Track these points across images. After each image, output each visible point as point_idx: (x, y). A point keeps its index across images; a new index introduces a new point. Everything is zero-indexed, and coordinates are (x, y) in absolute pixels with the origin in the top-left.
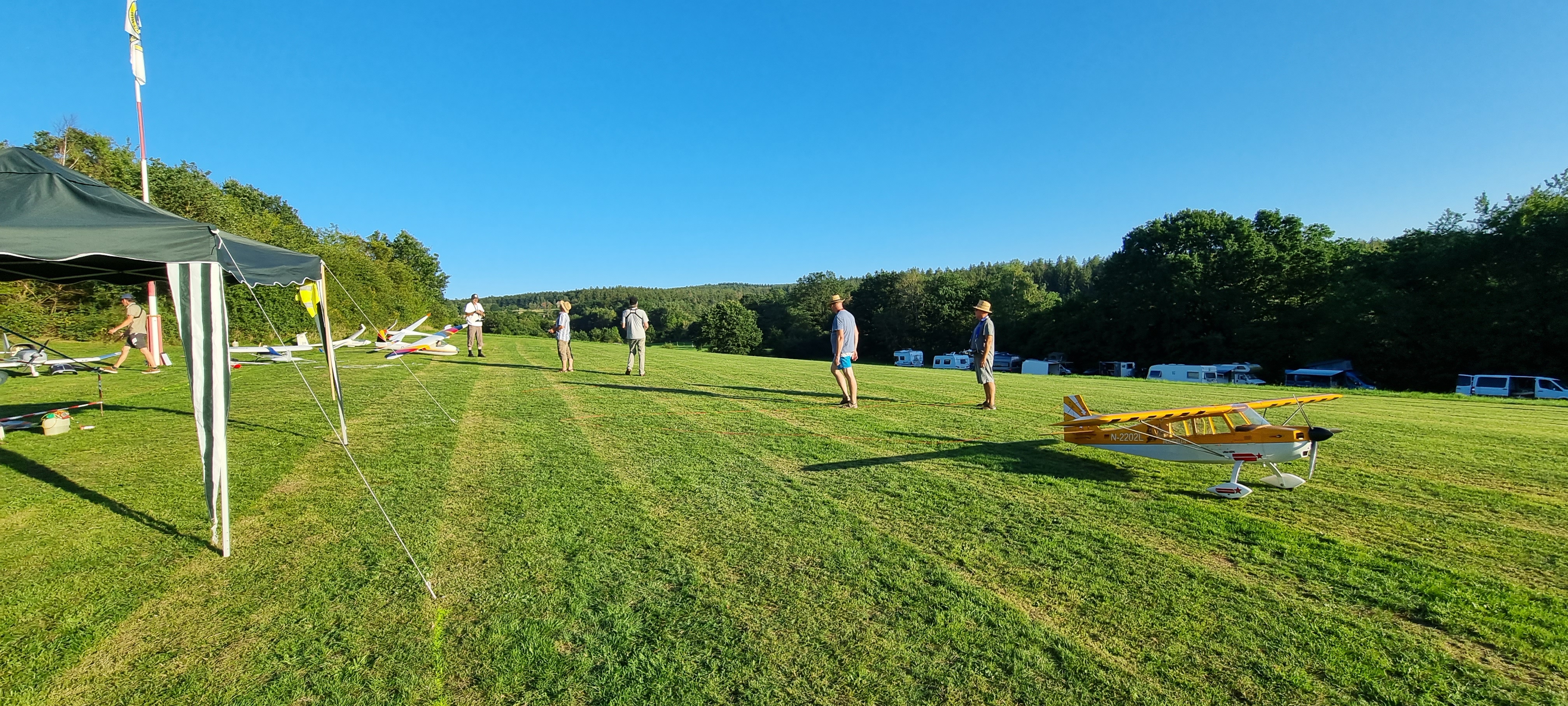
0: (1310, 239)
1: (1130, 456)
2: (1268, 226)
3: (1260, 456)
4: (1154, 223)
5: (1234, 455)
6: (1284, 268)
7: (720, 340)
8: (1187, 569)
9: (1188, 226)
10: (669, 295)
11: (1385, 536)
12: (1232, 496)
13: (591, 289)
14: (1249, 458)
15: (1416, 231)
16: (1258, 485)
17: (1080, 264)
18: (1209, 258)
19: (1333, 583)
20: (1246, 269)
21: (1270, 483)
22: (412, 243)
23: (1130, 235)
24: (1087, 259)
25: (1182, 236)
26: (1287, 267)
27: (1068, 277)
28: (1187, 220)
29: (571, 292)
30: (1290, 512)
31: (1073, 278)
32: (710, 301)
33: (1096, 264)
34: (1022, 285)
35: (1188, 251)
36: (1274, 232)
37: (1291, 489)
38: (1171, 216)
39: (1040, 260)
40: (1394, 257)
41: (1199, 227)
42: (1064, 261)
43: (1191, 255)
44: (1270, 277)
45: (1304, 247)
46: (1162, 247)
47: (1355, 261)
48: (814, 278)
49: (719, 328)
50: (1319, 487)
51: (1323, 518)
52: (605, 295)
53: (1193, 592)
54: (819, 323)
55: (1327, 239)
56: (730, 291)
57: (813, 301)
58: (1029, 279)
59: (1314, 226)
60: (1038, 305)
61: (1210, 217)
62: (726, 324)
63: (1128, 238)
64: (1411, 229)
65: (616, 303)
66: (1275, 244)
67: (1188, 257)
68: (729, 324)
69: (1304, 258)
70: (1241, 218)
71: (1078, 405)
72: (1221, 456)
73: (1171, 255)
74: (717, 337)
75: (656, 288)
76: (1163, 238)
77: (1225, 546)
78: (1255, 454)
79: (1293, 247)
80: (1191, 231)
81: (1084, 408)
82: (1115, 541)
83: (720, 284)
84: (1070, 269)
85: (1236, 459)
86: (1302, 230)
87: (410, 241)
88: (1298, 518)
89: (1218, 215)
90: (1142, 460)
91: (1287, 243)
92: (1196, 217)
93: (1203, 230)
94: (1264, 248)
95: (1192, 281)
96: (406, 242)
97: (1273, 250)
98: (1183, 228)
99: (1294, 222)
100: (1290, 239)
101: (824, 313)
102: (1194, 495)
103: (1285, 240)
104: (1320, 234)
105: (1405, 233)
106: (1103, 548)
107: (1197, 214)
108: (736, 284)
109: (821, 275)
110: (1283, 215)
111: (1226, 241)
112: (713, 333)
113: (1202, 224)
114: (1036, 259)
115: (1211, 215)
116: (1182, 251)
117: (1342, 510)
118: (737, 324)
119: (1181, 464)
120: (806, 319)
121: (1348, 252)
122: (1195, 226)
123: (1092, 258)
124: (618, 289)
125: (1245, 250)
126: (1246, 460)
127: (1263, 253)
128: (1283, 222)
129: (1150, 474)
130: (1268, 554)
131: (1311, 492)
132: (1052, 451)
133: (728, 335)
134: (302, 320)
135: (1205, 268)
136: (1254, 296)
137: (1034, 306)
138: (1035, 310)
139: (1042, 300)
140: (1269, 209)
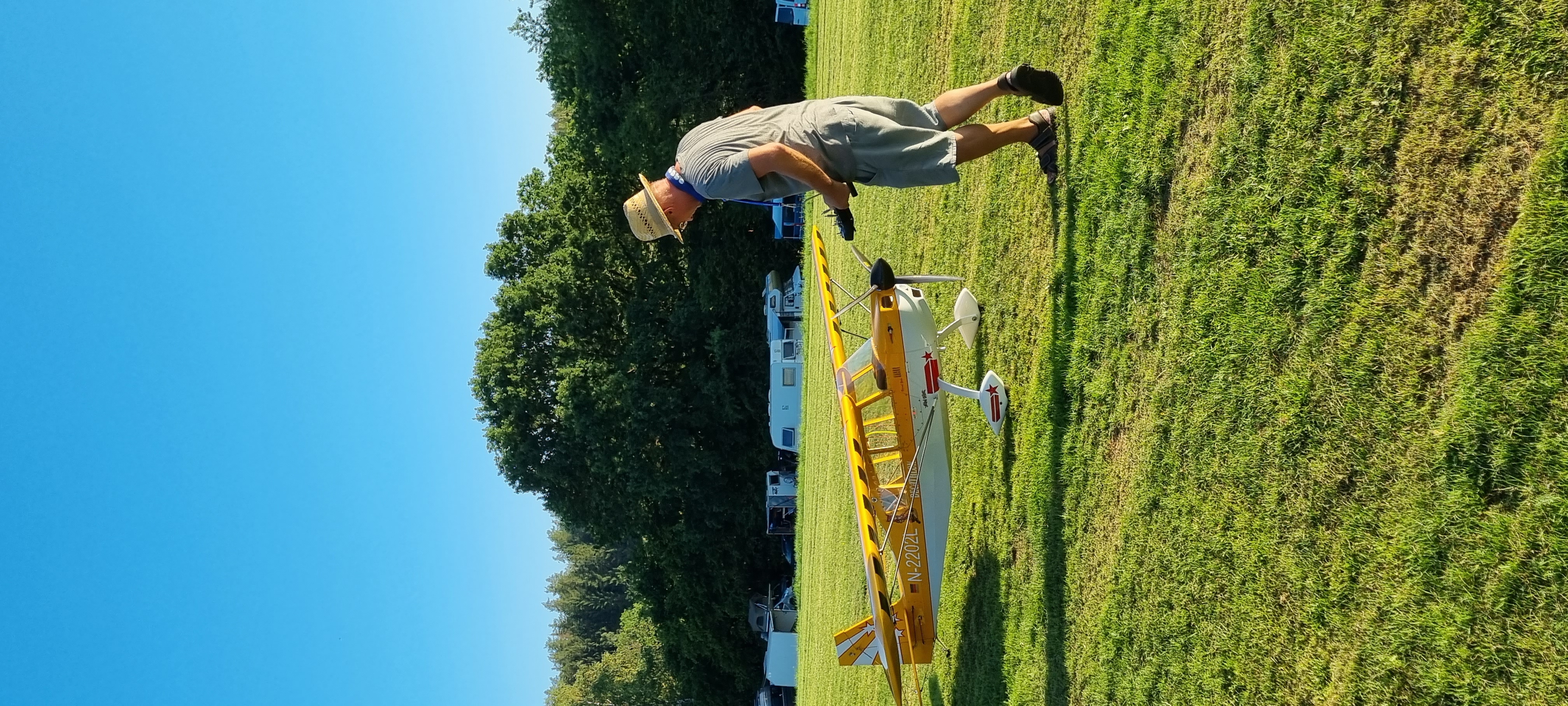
0: (543, 202)
1: (948, 546)
2: (515, 261)
3: (928, 356)
4: (492, 438)
5: (930, 392)
6: (593, 238)
9: (503, 382)
12: (1002, 398)
14: (933, 371)
15: (542, 66)
16: (980, 354)
17: (563, 567)
18: (568, 349)
20: (592, 293)
21: (973, 335)
23: (512, 479)
24: (556, 554)
25: (523, 392)
26: (591, 234)
27: (591, 589)
28: (491, 383)
31: (594, 578)
33: (568, 535)
34: (601, 687)
35: (552, 383)
36: (528, 253)
37: (981, 309)
38: (480, 410)
39: (552, 646)
41: (508, 366)
42: (558, 596)
43: (561, 378)
44: (608, 259)
45: (557, 210)
46: (541, 425)
47: (586, 142)
55: (547, 179)
58: (590, 672)
59: (521, 195)
60: (648, 654)
61: (490, 347)
63: (517, 483)
64: (538, 73)
66: (550, 250)
67: (564, 383)
69: (577, 210)
70: (498, 301)
71: (854, 639)
72: (932, 412)
73: (559, 411)
76: (523, 421)
77: (1092, 436)
78: (924, 362)
79: (556, 225)
80: (514, 377)
84: (574, 586)
85: (937, 389)
86: (526, 212)
89: (488, 335)
91: (549, 234)
92: (488, 369)
93: (513, 358)
94: (555, 267)
95: (611, 377)
97: (559, 253)
98: (507, 392)
99: (512, 223)
100: (543, 229)
103: (543, 236)
104: (537, 188)
105: (544, 81)
107: (484, 367)
110: (497, 238)
111: (538, 324)
113: (502, 360)
114: (547, 653)
115: (485, 346)
116: (551, 392)
121: (571, 151)
122: (504, 371)
123: (553, 544)
125: (555, 295)
126: (936, 374)
127: (564, 269)
128: (510, 237)
135: (586, 355)
136: (641, 283)
137: (650, 662)
138: (659, 658)
139: (637, 644)
140: (484, 257)
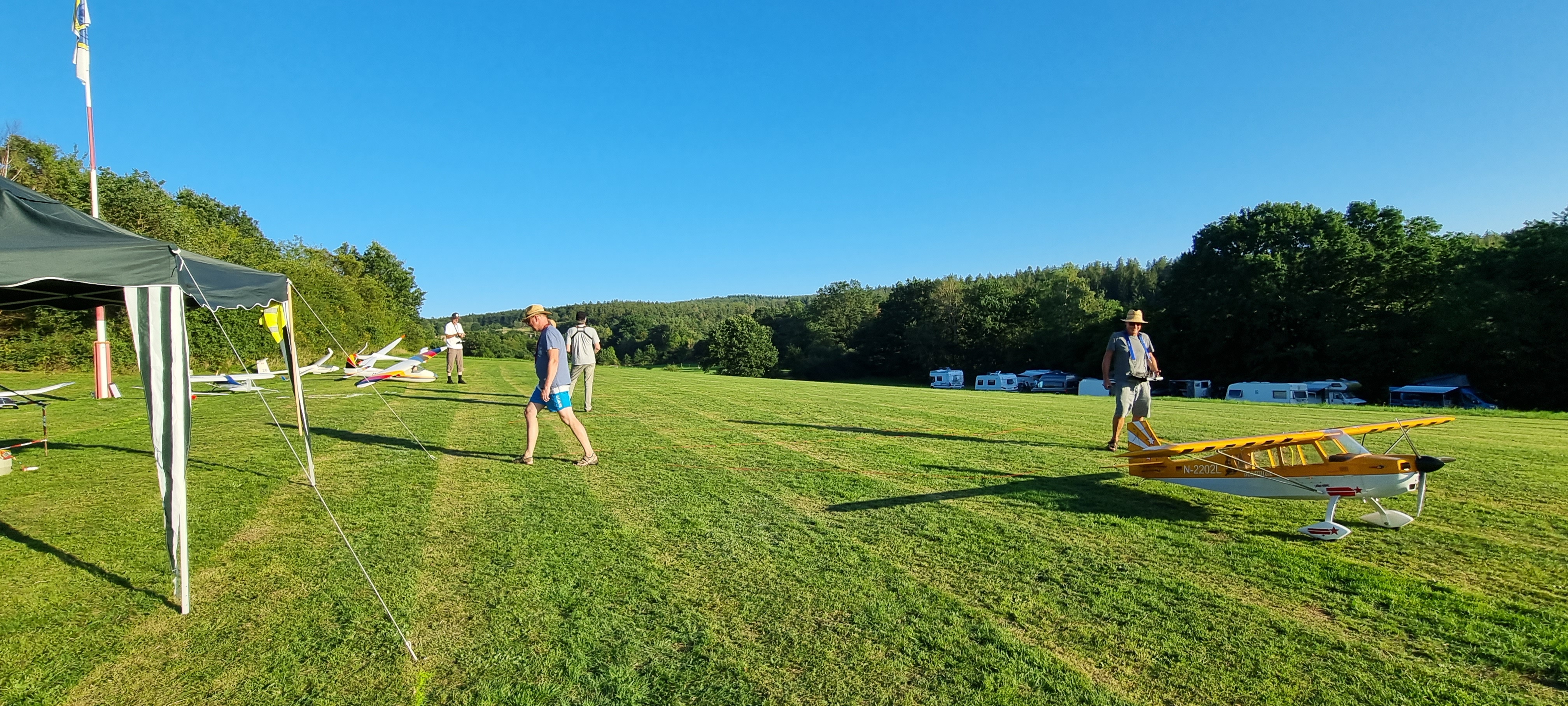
0: (1413, 234)
1: (1207, 491)
2: (1362, 220)
3: (1359, 490)
4: (1229, 218)
5: (1328, 489)
6: (1384, 268)
7: (730, 360)
8: (1275, 623)
9: (1269, 221)
10: (671, 309)
11: (1510, 584)
12: (1327, 537)
13: (584, 304)
14: (1345, 493)
15: (1539, 223)
16: (1358, 524)
17: (1143, 267)
18: (1295, 258)
19: (1449, 639)
20: (1339, 270)
21: (1372, 521)
22: (384, 256)
23: (1202, 233)
24: (1151, 262)
25: (1262, 233)
26: (1387, 267)
27: (1130, 282)
28: (1268, 214)
29: (561, 307)
30: (1396, 555)
31: (1136, 284)
32: (718, 316)
33: (1163, 267)
34: (1077, 292)
35: (1269, 251)
36: (1370, 227)
37: (1397, 529)
38: (1248, 210)
39: (1096, 264)
40: (1513, 254)
41: (1281, 223)
42: (1125, 265)
43: (1273, 255)
44: (1366, 279)
45: (1405, 243)
46: (1238, 246)
47: (1468, 259)
48: (836, 288)
49: (729, 347)
50: (1431, 526)
51: (1436, 563)
52: (599, 310)
53: (1283, 651)
54: (842, 339)
55: (1433, 234)
56: (741, 304)
57: (836, 315)
58: (1084, 285)
59: (1418, 219)
60: (1095, 315)
61: (1294, 211)
62: (736, 342)
63: (1199, 236)
64: (1532, 221)
65: (612, 320)
66: (1372, 241)
67: (1270, 257)
68: (740, 342)
69: (1406, 256)
70: (1330, 212)
71: (1144, 432)
72: (1313, 490)
73: (1250, 255)
74: (726, 357)
75: (657, 303)
76: (1240, 236)
77: (1320, 596)
78: (1354, 487)
79: (1393, 244)
80: (1273, 228)
81: (1152, 436)
82: (1191, 591)
83: (729, 297)
84: (1132, 273)
85: (1331, 494)
86: (1403, 223)
87: (382, 254)
88: (1406, 563)
89: (1304, 209)
90: (1221, 495)
91: (1386, 239)
92: (1278, 211)
93: (1287, 225)
94: (1359, 246)
95: (1275, 286)
96: (378, 255)
97: (1369, 246)
98: (1262, 224)
99: (1394, 215)
100: (1390, 235)
101: (848, 328)
102: (1283, 536)
103: (1383, 236)
104: (1425, 228)
105: (1525, 226)
106: (1177, 599)
107: (1279, 208)
108: (748, 296)
109: (845, 285)
110: (1380, 207)
111: (1313, 238)
112: (722, 352)
113: (1285, 219)
114: (1092, 262)
115: (1295, 208)
116: (1262, 250)
117: (1458, 553)
118: (750, 342)
119: (1267, 500)
120: (828, 334)
121: (1459, 249)
122: (1277, 221)
123: (1157, 260)
124: (614, 304)
125: (1336, 248)
126: (1343, 495)
127: (1358, 252)
128: (1381, 215)
129: (1230, 512)
130: (1371, 606)
131: (1420, 532)
132: (1115, 486)
133: (739, 355)
134: (262, 345)
135: (1290, 270)
136: (1348, 301)
137: (1090, 317)
138: (1093, 322)
139: (1100, 309)
140: (1364, 200)
